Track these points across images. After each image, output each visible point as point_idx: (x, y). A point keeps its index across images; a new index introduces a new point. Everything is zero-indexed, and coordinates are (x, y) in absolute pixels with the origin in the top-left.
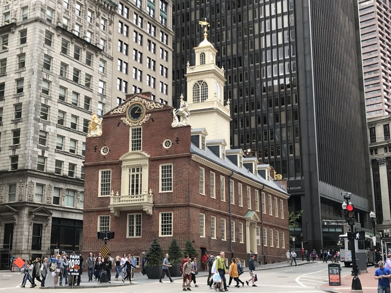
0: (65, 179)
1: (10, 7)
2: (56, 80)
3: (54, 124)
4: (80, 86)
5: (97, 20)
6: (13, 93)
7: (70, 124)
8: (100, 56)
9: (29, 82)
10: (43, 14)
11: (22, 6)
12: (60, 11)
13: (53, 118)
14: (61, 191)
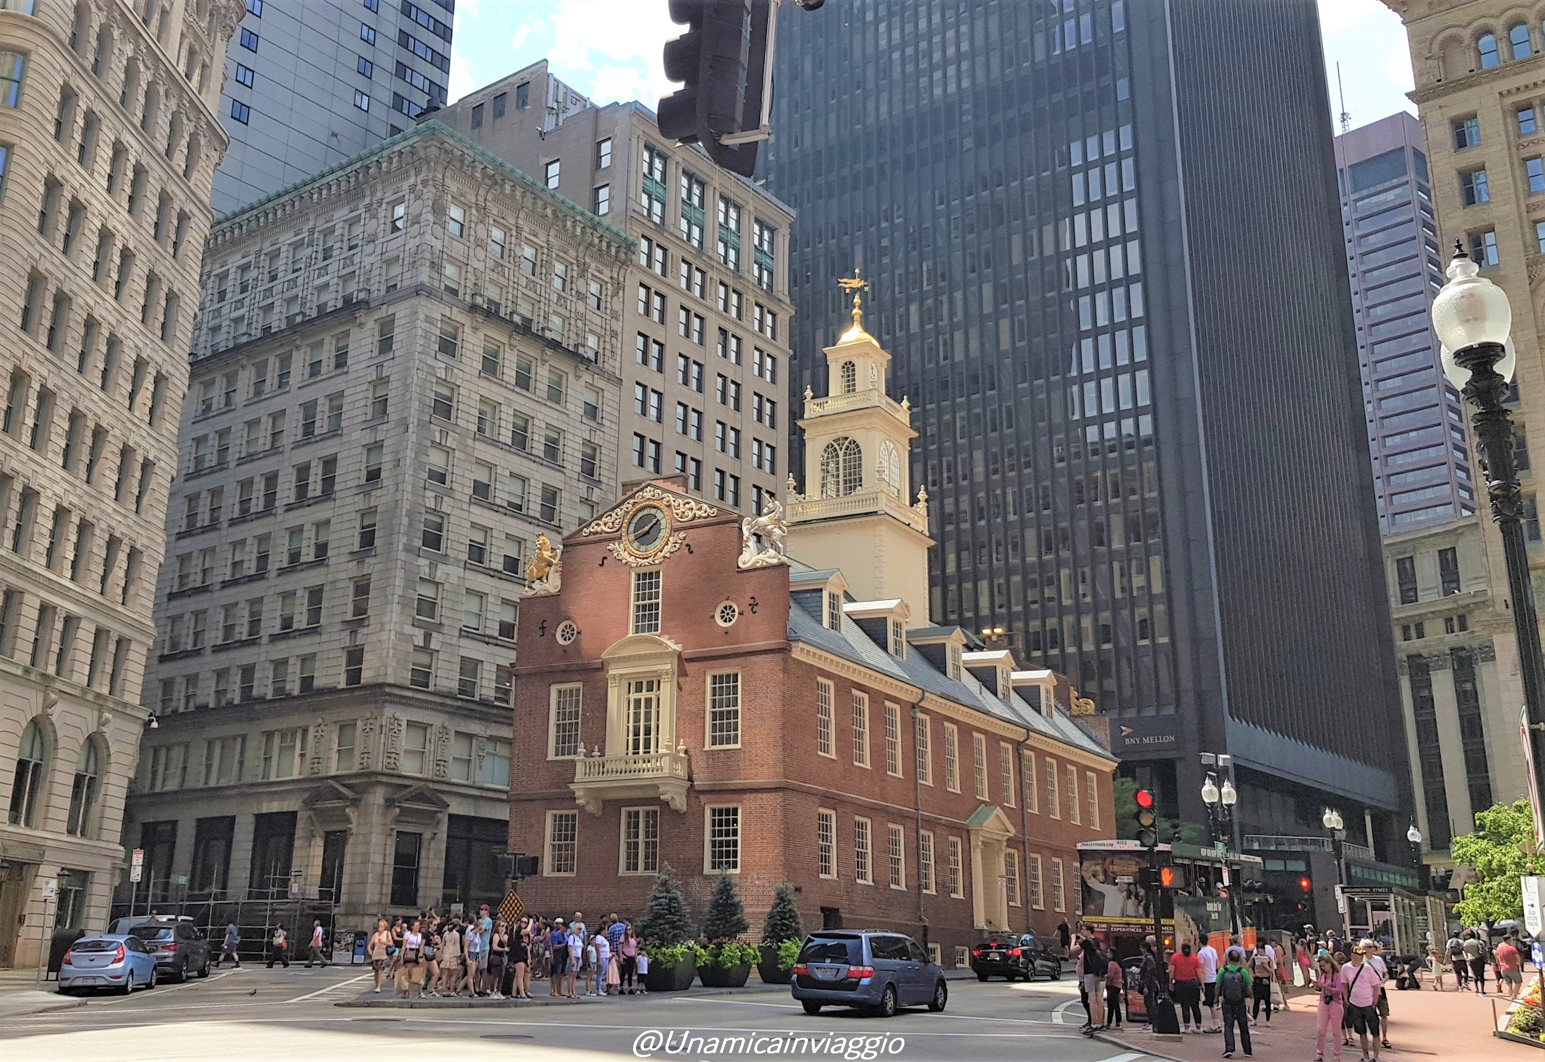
0: (485, 709)
1: (357, 259)
2: (466, 446)
3: (458, 560)
4: (530, 457)
5: (580, 285)
6: (355, 483)
7: (502, 560)
8: (587, 377)
9: (397, 452)
10: (436, 275)
11: (385, 257)
12: (480, 266)
13: (456, 546)
14: (474, 741)
